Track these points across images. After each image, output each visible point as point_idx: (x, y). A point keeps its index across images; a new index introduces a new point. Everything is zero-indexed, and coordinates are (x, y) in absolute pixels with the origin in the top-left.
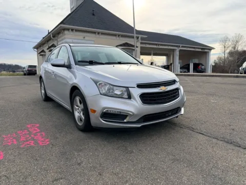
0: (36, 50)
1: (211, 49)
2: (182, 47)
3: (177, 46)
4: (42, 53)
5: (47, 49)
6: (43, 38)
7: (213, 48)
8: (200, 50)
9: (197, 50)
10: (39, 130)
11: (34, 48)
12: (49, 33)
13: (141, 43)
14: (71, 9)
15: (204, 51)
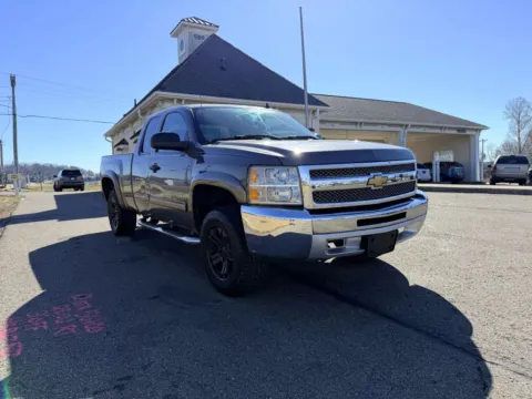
0: (109, 139)
1: (480, 130)
2: (413, 126)
3: (401, 126)
4: (121, 147)
5: (132, 138)
6: (125, 116)
7: (485, 128)
8: (455, 132)
9: (447, 132)
10: (89, 306)
11: (106, 135)
12: (136, 106)
13: (322, 122)
14: (180, 58)
15: (465, 134)
